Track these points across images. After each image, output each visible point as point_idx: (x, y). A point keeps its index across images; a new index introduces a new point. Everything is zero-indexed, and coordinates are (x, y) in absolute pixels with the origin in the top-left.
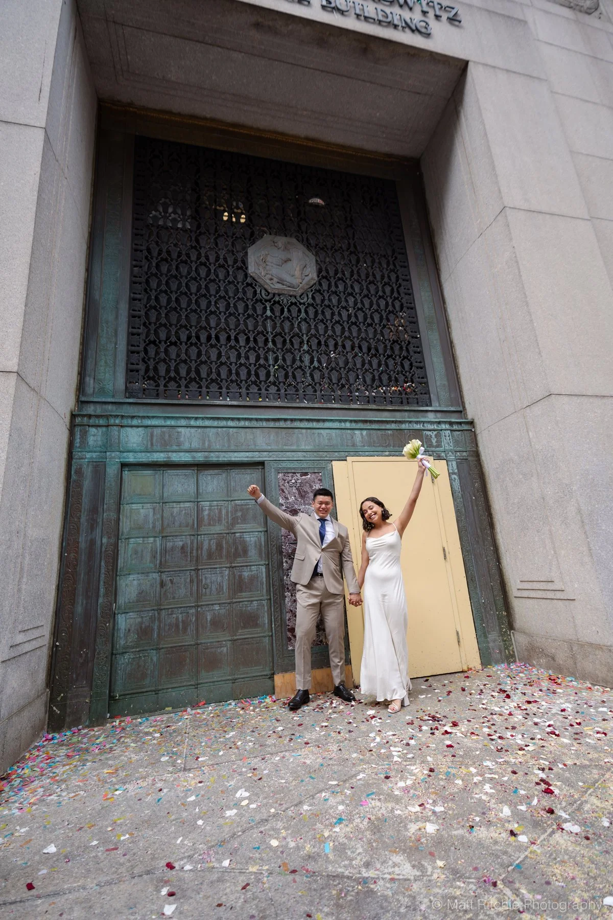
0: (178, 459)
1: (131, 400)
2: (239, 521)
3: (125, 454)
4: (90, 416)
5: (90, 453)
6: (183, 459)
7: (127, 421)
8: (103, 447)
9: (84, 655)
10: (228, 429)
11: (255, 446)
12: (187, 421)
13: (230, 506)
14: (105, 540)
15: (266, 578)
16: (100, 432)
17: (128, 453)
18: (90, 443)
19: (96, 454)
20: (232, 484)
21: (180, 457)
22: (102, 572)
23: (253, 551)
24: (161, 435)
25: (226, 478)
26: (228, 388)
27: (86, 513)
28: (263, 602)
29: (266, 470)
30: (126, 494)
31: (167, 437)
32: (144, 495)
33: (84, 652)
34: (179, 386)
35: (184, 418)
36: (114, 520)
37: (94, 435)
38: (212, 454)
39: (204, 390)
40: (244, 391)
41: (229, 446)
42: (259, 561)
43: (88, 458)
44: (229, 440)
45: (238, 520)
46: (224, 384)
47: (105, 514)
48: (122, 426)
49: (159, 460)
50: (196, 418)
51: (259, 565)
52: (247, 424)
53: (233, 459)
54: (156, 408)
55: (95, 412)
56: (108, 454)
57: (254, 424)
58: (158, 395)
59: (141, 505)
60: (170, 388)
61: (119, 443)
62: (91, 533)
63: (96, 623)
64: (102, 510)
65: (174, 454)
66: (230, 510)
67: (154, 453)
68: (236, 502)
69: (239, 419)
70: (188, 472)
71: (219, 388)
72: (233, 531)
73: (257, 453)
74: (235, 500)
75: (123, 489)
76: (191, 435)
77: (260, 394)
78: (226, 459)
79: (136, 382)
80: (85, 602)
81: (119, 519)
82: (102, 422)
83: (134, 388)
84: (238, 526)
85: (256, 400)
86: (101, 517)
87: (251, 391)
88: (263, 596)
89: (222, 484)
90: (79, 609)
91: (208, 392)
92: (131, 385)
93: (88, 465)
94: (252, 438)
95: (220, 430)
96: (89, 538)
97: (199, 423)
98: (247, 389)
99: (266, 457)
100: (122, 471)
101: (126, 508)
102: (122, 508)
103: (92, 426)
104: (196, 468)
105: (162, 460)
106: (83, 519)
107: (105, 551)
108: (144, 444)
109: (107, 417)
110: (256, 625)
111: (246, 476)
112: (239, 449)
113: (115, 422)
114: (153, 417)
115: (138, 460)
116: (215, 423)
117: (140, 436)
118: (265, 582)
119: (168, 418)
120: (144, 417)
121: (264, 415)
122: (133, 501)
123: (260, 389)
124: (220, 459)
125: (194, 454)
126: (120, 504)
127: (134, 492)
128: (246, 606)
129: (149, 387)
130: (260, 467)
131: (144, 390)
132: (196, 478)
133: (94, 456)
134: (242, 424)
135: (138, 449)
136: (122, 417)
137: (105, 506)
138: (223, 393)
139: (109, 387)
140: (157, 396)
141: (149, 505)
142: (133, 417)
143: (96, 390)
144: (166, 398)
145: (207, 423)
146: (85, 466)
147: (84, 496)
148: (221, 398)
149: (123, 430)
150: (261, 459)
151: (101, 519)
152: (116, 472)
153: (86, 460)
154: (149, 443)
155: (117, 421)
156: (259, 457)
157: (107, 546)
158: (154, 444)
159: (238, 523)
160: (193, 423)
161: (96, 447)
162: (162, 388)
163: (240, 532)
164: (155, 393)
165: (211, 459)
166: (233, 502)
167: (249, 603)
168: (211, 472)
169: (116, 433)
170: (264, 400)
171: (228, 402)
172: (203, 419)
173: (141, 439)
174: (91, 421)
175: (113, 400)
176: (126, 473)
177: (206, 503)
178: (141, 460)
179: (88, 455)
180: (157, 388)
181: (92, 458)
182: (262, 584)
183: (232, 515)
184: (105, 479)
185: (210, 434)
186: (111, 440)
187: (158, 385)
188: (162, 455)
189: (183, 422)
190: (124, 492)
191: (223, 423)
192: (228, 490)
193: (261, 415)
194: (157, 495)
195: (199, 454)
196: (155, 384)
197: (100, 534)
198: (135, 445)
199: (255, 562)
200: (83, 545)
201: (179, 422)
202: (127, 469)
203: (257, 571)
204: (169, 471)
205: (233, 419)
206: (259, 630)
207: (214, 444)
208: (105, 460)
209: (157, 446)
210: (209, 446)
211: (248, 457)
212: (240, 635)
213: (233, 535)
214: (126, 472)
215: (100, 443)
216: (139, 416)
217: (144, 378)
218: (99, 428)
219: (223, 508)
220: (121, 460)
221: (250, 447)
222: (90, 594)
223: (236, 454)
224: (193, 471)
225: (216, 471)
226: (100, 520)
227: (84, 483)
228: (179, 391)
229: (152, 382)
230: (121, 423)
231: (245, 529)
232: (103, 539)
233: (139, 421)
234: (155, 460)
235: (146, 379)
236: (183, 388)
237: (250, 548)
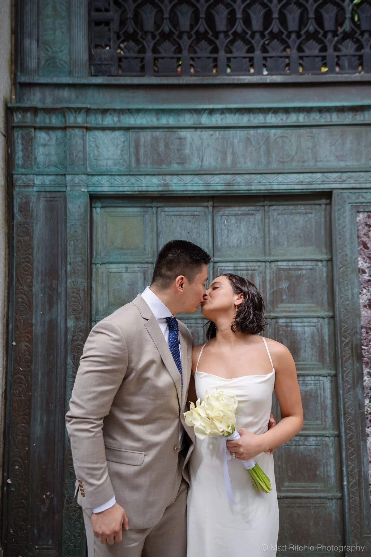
0: (182, 188)
1: (99, 80)
2: (284, 297)
3: (96, 178)
4: (35, 111)
5: (40, 177)
6: (190, 188)
7: (96, 119)
8: (60, 166)
9: (47, 502)
10: (268, 130)
11: (316, 161)
12: (195, 116)
13: (268, 271)
14: (71, 323)
15: (332, 398)
16: (54, 140)
17: (100, 177)
18: (38, 160)
19: (51, 178)
20: (272, 231)
21: (185, 185)
22: (68, 374)
23: (309, 350)
24: (152, 145)
25: (263, 220)
26: (264, 50)
27: (40, 278)
28: (327, 439)
29: (335, 207)
30: (98, 247)
31: (162, 148)
32: (128, 249)
33: (47, 496)
34: (179, 50)
35: (190, 111)
36: (84, 290)
37: (44, 145)
38: (239, 179)
39: (222, 55)
40: (293, 52)
41: (269, 163)
42: (319, 369)
43: (39, 186)
44: (268, 153)
45: (282, 296)
46: (257, 42)
47: (69, 281)
48: (88, 129)
49: (150, 189)
50: (211, 112)
51: (319, 375)
52: (302, 118)
53: (275, 187)
54: (140, 94)
55: (44, 103)
56: (68, 177)
57: (315, 118)
58: (143, 68)
59: (124, 266)
60: (164, 55)
61: (85, 159)
62: (50, 309)
63: (64, 454)
64: (64, 273)
65: (175, 179)
66: (268, 277)
67: (142, 178)
68: (279, 263)
69: (287, 111)
70: (197, 210)
71: (248, 51)
72: (273, 314)
73: (319, 175)
74: (277, 261)
75: (94, 238)
76: (202, 144)
77: (324, 58)
78: (263, 187)
79: (106, 46)
80: (45, 420)
81: (91, 288)
82: (55, 121)
83: (103, 56)
84: (283, 305)
85: (315, 70)
86: (63, 284)
87: (307, 52)
88: (325, 429)
89: (255, 231)
90: (38, 430)
91: (229, 59)
92: (99, 50)
93: (38, 198)
94: (310, 145)
95: (252, 132)
96: (47, 318)
97: (216, 120)
98: (300, 49)
99: (335, 182)
100: (91, 208)
101: (100, 270)
102: (94, 270)
103: (41, 128)
104: (210, 204)
105: (155, 189)
106: (37, 287)
107: (73, 340)
108: (124, 161)
109: (63, 111)
110: (314, 478)
111: (297, 218)
112: (287, 167)
113: (76, 121)
114: (138, 111)
115: (117, 189)
116: (245, 120)
117: (118, 145)
118: (329, 406)
119: (163, 111)
120: (122, 112)
121: (331, 101)
122: (111, 260)
123: (324, 49)
124: (253, 187)
125: (209, 178)
126: (91, 263)
127: (113, 243)
128: (297, 444)
129: (128, 55)
130: (323, 201)
131: (120, 59)
132: (210, 221)
133: (48, 182)
134: (293, 119)
135: (115, 169)
136: (88, 111)
137: (69, 268)
138: (255, 60)
139: (63, 56)
140: (143, 70)
141: (136, 266)
142: (104, 112)
143: (43, 62)
144: (156, 73)
145: (231, 120)
146: (34, 199)
147: (35, 250)
148: (252, 71)
149: (91, 136)
150: (326, 186)
151: (63, 289)
152: (83, 210)
153: (35, 189)
154: (133, 159)
155: (80, 119)
156: (323, 183)
157: (74, 332)
158: (141, 160)
159: (282, 301)
160: (205, 120)
161: (48, 166)
162: (149, 55)
163: (286, 317)
164: (137, 65)
165: (236, 188)
166: (273, 264)
167: (302, 438)
168: (236, 210)
169: (80, 141)
170: (331, 71)
171: (266, 77)
172: (223, 111)
173: (119, 152)
174: (38, 119)
175: (69, 80)
176: (98, 212)
177: (228, 264)
178: (121, 189)
179: (38, 180)
180: (142, 55)
181: (43, 185)
182: (324, 408)
183: (272, 287)
184: (66, 223)
185: (236, 141)
186: (71, 154)
187: (142, 50)
188: (155, 180)
189: (188, 120)
190: (97, 243)
191: (258, 119)
192: (264, 243)
193: (325, 101)
194: (148, 249)
195: (217, 179)
196: (137, 48)
197: (63, 314)
198: (110, 163)
199: (313, 369)
200: (38, 329)
201: (181, 119)
202: (100, 205)
203: (315, 385)
204: (166, 209)
205: (275, 111)
206: (319, 485)
207: (242, 160)
208: (64, 189)
209: (146, 164)
210: (234, 163)
211: (301, 183)
212: (288, 491)
213: (274, 321)
214: (98, 210)
215: (54, 159)
216: (114, 110)
217: (119, 37)
218: (51, 132)
219: (256, 273)
220: (91, 189)
221: (306, 164)
222: (52, 407)
223: (280, 178)
224: (206, 209)
225: (245, 209)
226: (61, 289)
227: (35, 228)
228: (179, 59)
229: (132, 44)
230: (87, 122)
231: (295, 311)
232: (68, 321)
233: (116, 119)
234: (144, 189)
235: (123, 38)
236: (185, 53)
237: (302, 346)
